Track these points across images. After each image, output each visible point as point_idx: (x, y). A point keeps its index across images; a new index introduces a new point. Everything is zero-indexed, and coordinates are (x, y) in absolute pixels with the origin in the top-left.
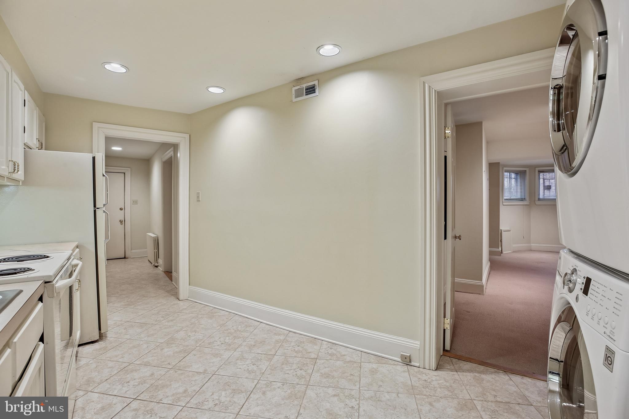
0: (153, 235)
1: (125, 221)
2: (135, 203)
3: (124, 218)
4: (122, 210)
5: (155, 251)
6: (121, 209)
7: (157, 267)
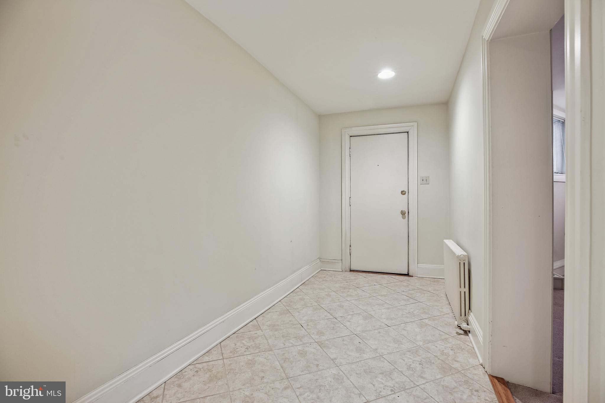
0: (459, 251)
1: (408, 212)
2: (425, 182)
3: (408, 209)
4: (405, 194)
5: (463, 290)
6: (403, 193)
7: (466, 332)
